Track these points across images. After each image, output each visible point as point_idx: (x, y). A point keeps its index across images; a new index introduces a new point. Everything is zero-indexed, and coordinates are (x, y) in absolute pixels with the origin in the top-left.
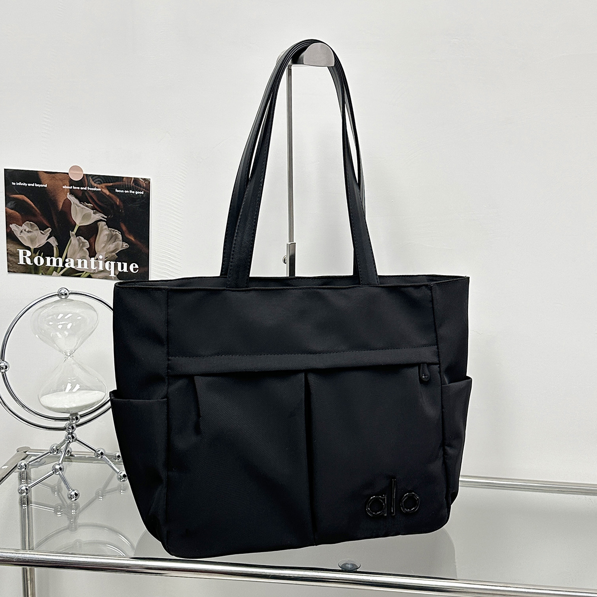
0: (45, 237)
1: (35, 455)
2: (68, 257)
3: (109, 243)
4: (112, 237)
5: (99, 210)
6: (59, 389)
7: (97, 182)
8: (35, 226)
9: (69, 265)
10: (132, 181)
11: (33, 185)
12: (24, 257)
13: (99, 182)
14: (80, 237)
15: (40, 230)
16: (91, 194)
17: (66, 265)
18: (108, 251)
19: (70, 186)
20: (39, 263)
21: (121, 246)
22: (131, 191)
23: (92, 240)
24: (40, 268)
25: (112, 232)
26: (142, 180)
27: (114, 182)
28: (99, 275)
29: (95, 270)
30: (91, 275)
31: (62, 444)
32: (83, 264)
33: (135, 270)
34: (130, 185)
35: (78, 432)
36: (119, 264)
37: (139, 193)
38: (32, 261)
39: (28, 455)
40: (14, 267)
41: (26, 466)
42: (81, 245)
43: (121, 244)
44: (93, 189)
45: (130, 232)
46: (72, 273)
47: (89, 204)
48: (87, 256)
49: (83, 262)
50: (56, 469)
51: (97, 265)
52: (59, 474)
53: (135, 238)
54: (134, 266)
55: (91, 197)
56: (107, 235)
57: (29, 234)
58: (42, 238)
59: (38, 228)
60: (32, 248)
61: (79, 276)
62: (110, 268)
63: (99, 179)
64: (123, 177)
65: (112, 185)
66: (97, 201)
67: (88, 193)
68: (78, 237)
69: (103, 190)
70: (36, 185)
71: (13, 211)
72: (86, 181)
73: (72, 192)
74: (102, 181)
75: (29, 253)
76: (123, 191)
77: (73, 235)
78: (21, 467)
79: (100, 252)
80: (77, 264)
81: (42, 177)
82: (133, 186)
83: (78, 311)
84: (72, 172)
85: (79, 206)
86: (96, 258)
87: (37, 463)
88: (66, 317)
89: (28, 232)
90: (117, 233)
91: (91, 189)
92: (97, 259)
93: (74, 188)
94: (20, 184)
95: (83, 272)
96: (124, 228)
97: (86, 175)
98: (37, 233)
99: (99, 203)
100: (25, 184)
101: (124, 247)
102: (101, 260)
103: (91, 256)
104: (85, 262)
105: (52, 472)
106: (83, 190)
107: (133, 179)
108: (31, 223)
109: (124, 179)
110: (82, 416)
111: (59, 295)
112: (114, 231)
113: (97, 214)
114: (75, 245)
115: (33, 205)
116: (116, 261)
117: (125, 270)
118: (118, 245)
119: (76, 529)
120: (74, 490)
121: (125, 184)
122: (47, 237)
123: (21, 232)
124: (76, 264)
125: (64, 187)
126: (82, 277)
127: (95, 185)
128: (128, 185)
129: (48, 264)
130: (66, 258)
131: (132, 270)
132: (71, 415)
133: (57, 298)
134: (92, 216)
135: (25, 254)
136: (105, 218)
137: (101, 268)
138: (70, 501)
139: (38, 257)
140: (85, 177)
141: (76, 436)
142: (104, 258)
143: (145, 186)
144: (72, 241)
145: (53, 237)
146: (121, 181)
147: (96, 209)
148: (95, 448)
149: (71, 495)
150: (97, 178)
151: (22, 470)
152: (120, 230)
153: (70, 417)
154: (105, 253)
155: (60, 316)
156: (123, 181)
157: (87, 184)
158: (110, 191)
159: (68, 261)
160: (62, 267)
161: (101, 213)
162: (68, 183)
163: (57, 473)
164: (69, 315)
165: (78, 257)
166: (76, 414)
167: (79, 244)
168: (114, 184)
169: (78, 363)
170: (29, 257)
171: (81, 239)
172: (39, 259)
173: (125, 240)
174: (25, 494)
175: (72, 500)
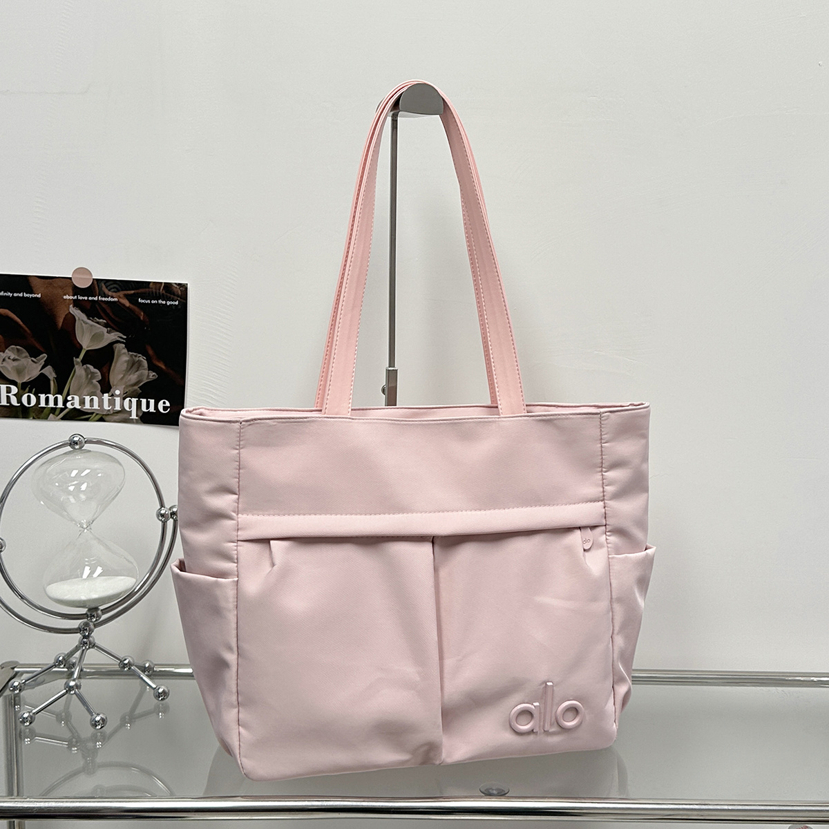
0: (37, 367)
1: (27, 672)
2: (70, 393)
3: (130, 372)
4: (133, 364)
5: (115, 327)
6: (74, 573)
7: (113, 290)
8: (22, 353)
9: (72, 404)
10: (162, 288)
11: (21, 295)
12: (7, 395)
13: (115, 290)
14: (88, 366)
15: (31, 357)
16: (104, 306)
17: (69, 405)
18: (129, 383)
19: (74, 296)
20: (29, 402)
21: (145, 377)
22: (160, 301)
23: (105, 370)
24: (30, 409)
25: (134, 357)
26: (176, 286)
27: (136, 289)
28: (116, 417)
29: (109, 410)
30: (104, 417)
31: (72, 653)
32: (92, 403)
33: (165, 408)
34: (159, 293)
35: (99, 635)
36: (144, 401)
37: (171, 303)
38: (19, 401)
39: (17, 673)
41: (21, 686)
42: (90, 376)
43: (147, 374)
44: (106, 299)
45: (160, 358)
46: (77, 415)
47: (101, 320)
48: (99, 392)
49: (92, 400)
50: (70, 687)
51: (112, 403)
52: (75, 693)
53: (165, 366)
54: (164, 403)
55: (104, 310)
56: (126, 361)
57: (15, 364)
58: (33, 368)
59: (27, 354)
60: (19, 382)
61: (87, 420)
62: (130, 407)
63: (115, 286)
64: (149, 283)
65: (134, 293)
66: (111, 314)
67: (100, 305)
68: (85, 366)
69: (122, 301)
70: (25, 295)
72: (97, 287)
73: (77, 303)
74: (118, 287)
75: (14, 390)
76: (149, 301)
77: (78, 363)
78: (15, 688)
79: (116, 385)
80: (84, 403)
81: (34, 283)
82: (163, 294)
83: (96, 465)
84: (77, 276)
85: (87, 323)
86: (110, 394)
87: (33, 683)
89: (14, 360)
90: (141, 359)
91: (103, 299)
92: (112, 395)
94: (2, 294)
95: (92, 413)
96: (151, 352)
97: (97, 280)
98: (26, 361)
99: (114, 317)
100: (10, 294)
101: (151, 377)
102: (118, 396)
103: (103, 392)
104: (96, 399)
105: (65, 691)
106: (93, 300)
107: (163, 284)
108: (18, 347)
109: (151, 284)
110: (105, 611)
111: (72, 443)
112: (136, 356)
113: (112, 334)
115: (21, 323)
116: (139, 396)
117: (152, 409)
118: (141, 375)
120: (98, 715)
121: (152, 293)
122: (41, 366)
123: (4, 360)
124: (82, 402)
125: (65, 297)
126: (91, 421)
127: (110, 293)
128: (156, 293)
129: (43, 404)
130: (68, 394)
131: (161, 410)
132: (89, 610)
133: (69, 449)
134: (105, 337)
135: (9, 391)
136: (123, 339)
137: (118, 408)
138: (93, 730)
139: (27, 395)
140: (96, 283)
141: (94, 640)
142: (122, 393)
143: (180, 293)
144: (77, 370)
145: (49, 366)
146: (146, 288)
147: (111, 326)
148: (121, 656)
149: (96, 721)
150: (112, 284)
151: (16, 692)
152: (145, 354)
153: (89, 614)
154: (124, 386)
155: (74, 473)
156: (149, 288)
157: (98, 292)
158: (130, 302)
159: (71, 399)
160: (61, 408)
161: (117, 331)
162: (71, 291)
163: (72, 692)
164: (87, 471)
165: (85, 393)
166: (96, 609)
167: (87, 376)
168: (136, 291)
169: (98, 538)
170: (14, 395)
171: (89, 368)
172: (29, 397)
173: (151, 367)
174: (28, 724)
175: (97, 728)
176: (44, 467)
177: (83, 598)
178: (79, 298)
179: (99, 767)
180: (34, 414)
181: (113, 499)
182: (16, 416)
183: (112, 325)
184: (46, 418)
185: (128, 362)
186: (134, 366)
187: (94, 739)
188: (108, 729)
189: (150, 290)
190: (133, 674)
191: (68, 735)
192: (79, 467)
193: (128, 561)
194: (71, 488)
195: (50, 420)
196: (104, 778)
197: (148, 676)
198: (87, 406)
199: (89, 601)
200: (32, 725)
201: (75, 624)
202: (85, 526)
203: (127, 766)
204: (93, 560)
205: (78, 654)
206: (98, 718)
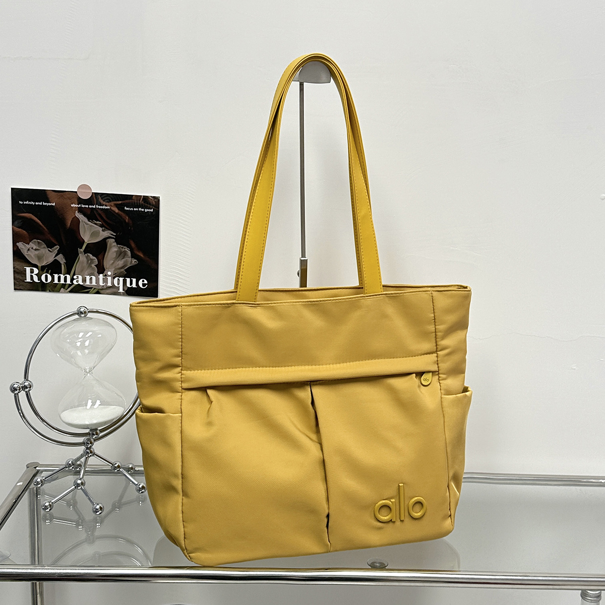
0: (52, 255)
1: (46, 471)
2: (76, 274)
3: (118, 259)
4: (121, 253)
5: (108, 227)
6: (80, 403)
7: (106, 201)
8: (42, 245)
9: (77, 281)
10: (141, 199)
11: (41, 204)
12: (31, 274)
13: (108, 200)
14: (89, 254)
15: (48, 248)
16: (100, 212)
17: (75, 282)
18: (117, 267)
19: (78, 204)
20: (46, 280)
21: (130, 262)
22: (140, 209)
23: (100, 257)
24: (47, 285)
26: (150, 198)
27: (123, 200)
28: (108, 291)
29: (103, 286)
30: (99, 291)
31: (78, 459)
32: (91, 281)
33: (144, 285)
34: (140, 203)
35: (97, 447)
36: (128, 280)
37: (148, 210)
38: (40, 279)
39: (38, 471)
40: (20, 284)
41: (42, 482)
42: (89, 262)
44: (101, 207)
45: (140, 249)
46: (80, 289)
47: (98, 222)
48: (96, 273)
49: (91, 279)
50: (77, 484)
51: (105, 281)
52: (81, 488)
53: (144, 255)
54: (143, 281)
55: (100, 215)
56: (115, 251)
57: (37, 252)
58: (50, 256)
59: (45, 246)
60: (39, 265)
61: (87, 293)
62: (118, 284)
63: (108, 197)
64: (133, 195)
65: (121, 203)
66: (105, 218)
67: (97, 211)
68: (86, 254)
69: (113, 208)
70: (44, 204)
71: (20, 230)
72: (95, 199)
73: (80, 210)
74: (110, 199)
75: (36, 271)
76: (132, 209)
77: (81, 252)
78: (38, 483)
79: (108, 269)
80: (86, 281)
81: (50, 195)
82: (142, 204)
83: (96, 329)
84: (81, 190)
85: (87, 224)
86: (104, 274)
87: (52, 479)
88: (87, 335)
89: (36, 250)
90: (126, 250)
91: (100, 207)
92: (106, 275)
93: (83, 206)
94: (27, 202)
95: (91, 288)
96: (133, 245)
97: (95, 193)
98: (44, 250)
99: (107, 219)
100: (33, 203)
101: (133, 263)
102: (109, 276)
103: (99, 273)
104: (94, 278)
105: (74, 487)
106: (92, 208)
107: (142, 197)
108: (39, 241)
109: (134, 197)
110: (101, 431)
111: (79, 313)
112: (122, 248)
113: (106, 232)
114: (83, 263)
115: (41, 224)
116: (125, 276)
117: (134, 285)
118: (126, 261)
119: (93, 542)
120: (98, 504)
121: (134, 202)
122: (55, 254)
123: (29, 250)
124: (84, 280)
125: (72, 205)
126: (90, 293)
127: (104, 203)
128: (137, 203)
129: (56, 281)
130: (74, 275)
131: (141, 285)
132: (91, 430)
133: (77, 316)
134: (101, 234)
135: (32, 271)
136: (114, 235)
137: (109, 284)
138: (94, 515)
139: (45, 274)
140: (94, 195)
141: (94, 451)
142: (113, 274)
143: (154, 203)
144: (80, 257)
145: (61, 255)
146: (130, 199)
148: (112, 461)
149: (96, 509)
150: (105, 197)
151: (39, 486)
152: (129, 246)
153: (91, 433)
154: (113, 269)
155: (81, 335)
156: (132, 199)
157: (95, 202)
158: (119, 209)
159: (76, 278)
160: (69, 284)
161: (110, 230)
162: (76, 201)
163: (79, 488)
164: (90, 333)
165: (86, 273)
166: (96, 429)
167: (88, 261)
168: (123, 202)
169: (97, 380)
170: (36, 275)
171: (89, 256)
172: (46, 276)
173: (134, 256)
174: (48, 510)
175: (97, 513)
177: (87, 423)
178: (82, 206)
179: (96, 539)
180: (49, 288)
181: (109, 352)
182: (37, 290)
183: (106, 226)
184: (58, 291)
185: (117, 251)
186: (121, 255)
187: (95, 521)
188: (104, 514)
189: (133, 201)
191: (76, 517)
192: (85, 330)
193: (118, 395)
195: (61, 293)
196: (100, 547)
197: (131, 475)
198: (88, 283)
199: (92, 425)
200: (51, 511)
201: (81, 440)
203: (116, 537)
204: (94, 395)
205: (83, 460)
206: (98, 507)
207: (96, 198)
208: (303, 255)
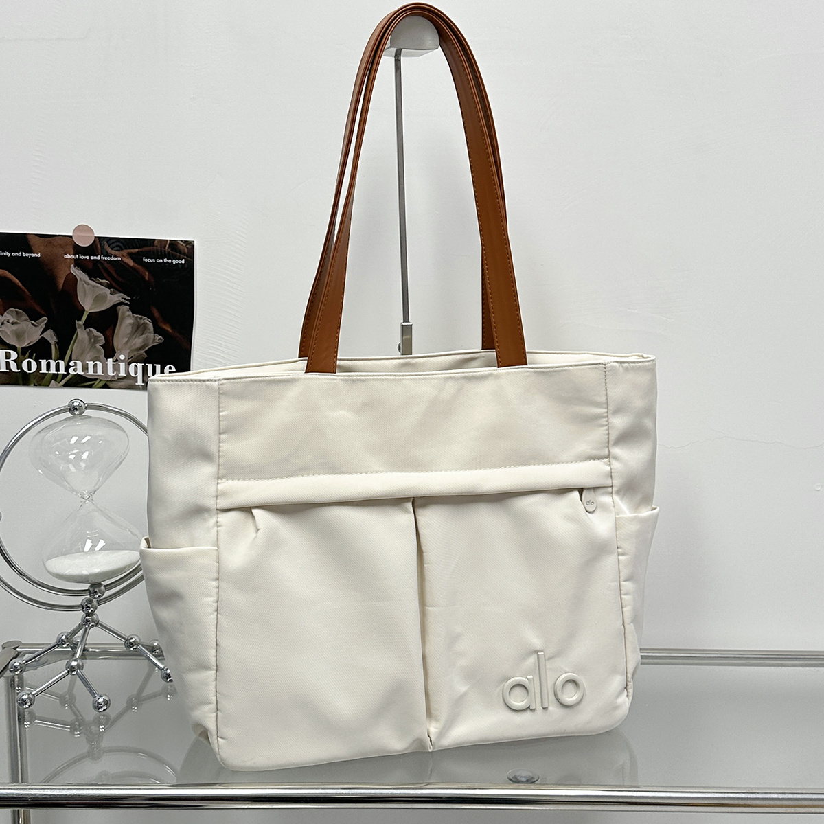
0: (38, 331)
1: (30, 652)
2: (73, 358)
3: (135, 335)
4: (138, 328)
5: (118, 288)
6: (74, 548)
7: (116, 248)
8: (22, 315)
9: (74, 369)
10: (167, 246)
11: (19, 254)
12: (7, 360)
13: (118, 248)
14: (91, 329)
15: (31, 320)
16: (106, 265)
17: (71, 371)
18: (134, 348)
19: (75, 255)
20: (30, 369)
21: (152, 340)
22: (166, 260)
23: (108, 333)
24: (31, 376)
25: (138, 320)
26: (180, 243)
27: (140, 247)
28: (121, 384)
29: (113, 376)
30: (108, 383)
31: (75, 632)
32: (95, 369)
34: (165, 251)
35: (102, 612)
36: (150, 366)
37: (177, 261)
38: (19, 367)
39: (19, 653)
41: (21, 667)
42: (93, 340)
43: (152, 337)
44: (109, 258)
45: (166, 321)
46: (80, 382)
47: (104, 281)
48: (102, 356)
49: (95, 366)
50: (72, 666)
51: (116, 368)
52: (77, 674)
53: (172, 329)
54: (170, 368)
55: (106, 270)
56: (130, 324)
57: (15, 327)
58: (33, 332)
59: (27, 317)
60: (19, 347)
61: (90, 386)
62: (136, 373)
63: (118, 244)
64: (155, 240)
65: (138, 252)
66: (114, 274)
67: (102, 264)
68: (87, 329)
69: (125, 260)
70: (24, 255)
72: (99, 246)
73: (78, 263)
74: (121, 246)
75: (14, 355)
76: (154, 260)
77: (80, 326)
78: (16, 669)
79: (120, 350)
80: (87, 369)
81: (32, 242)
82: (169, 252)
84: (78, 234)
85: (89, 284)
87: (36, 663)
88: (83, 441)
89: (13, 323)
90: (146, 321)
91: (106, 258)
92: (117, 360)
93: (82, 257)
95: (96, 379)
96: (156, 314)
97: (98, 237)
98: (26, 324)
99: (117, 277)
100: (7, 254)
101: (157, 341)
102: (122, 361)
103: (107, 357)
104: (99, 364)
105: (66, 671)
106: (95, 260)
107: (169, 242)
108: (17, 310)
109: (156, 242)
110: (108, 587)
111: (72, 409)
112: (141, 318)
113: (116, 295)
114: (83, 341)
115: (20, 284)
116: (145, 361)
118: (147, 339)
119: (99, 758)
120: (101, 696)
121: (157, 251)
122: (42, 330)
123: (3, 324)
124: (85, 368)
125: (65, 257)
126: (95, 388)
127: (113, 252)
128: (161, 251)
129: (44, 370)
130: (70, 360)
132: (91, 586)
133: (68, 415)
134: (109, 298)
135: (8, 356)
136: (127, 300)
137: (123, 374)
138: (96, 713)
139: (27, 360)
140: (98, 241)
141: (97, 618)
142: (127, 358)
143: (186, 251)
144: (79, 334)
145: (50, 330)
146: (150, 246)
147: (114, 287)
148: (126, 635)
149: (98, 704)
150: (113, 243)
151: (16, 673)
152: (150, 316)
153: (91, 589)
154: (128, 351)
155: (74, 440)
156: (154, 246)
157: (100, 251)
158: (134, 261)
159: (73, 364)
160: (64, 374)
161: (121, 292)
162: (72, 250)
163: (73, 673)
164: (88, 438)
165: (88, 357)
166: (99, 584)
167: (90, 339)
168: (140, 250)
169: (100, 510)
170: (14, 361)
171: (92, 331)
172: (29, 363)
173: (157, 330)
174: (27, 706)
175: (100, 710)
176: (42, 434)
177: (85, 572)
178: (80, 257)
179: (104, 752)
180: (34, 381)
181: (117, 468)
182: (16, 383)
183: (116, 286)
184: (47, 385)
185: (133, 325)
186: (138, 329)
187: (98, 722)
188: (112, 712)
189: (155, 248)
190: (141, 655)
191: (70, 717)
192: (79, 433)
194: (72, 457)
195: (52, 387)
196: (109, 764)
197: (155, 656)
198: (91, 372)
199: (91, 575)
200: (31, 708)
201: (78, 600)
202: (86, 496)
204: (96, 533)
205: (80, 633)
206: (101, 700)
207: (100, 244)
208: (406, 318)
